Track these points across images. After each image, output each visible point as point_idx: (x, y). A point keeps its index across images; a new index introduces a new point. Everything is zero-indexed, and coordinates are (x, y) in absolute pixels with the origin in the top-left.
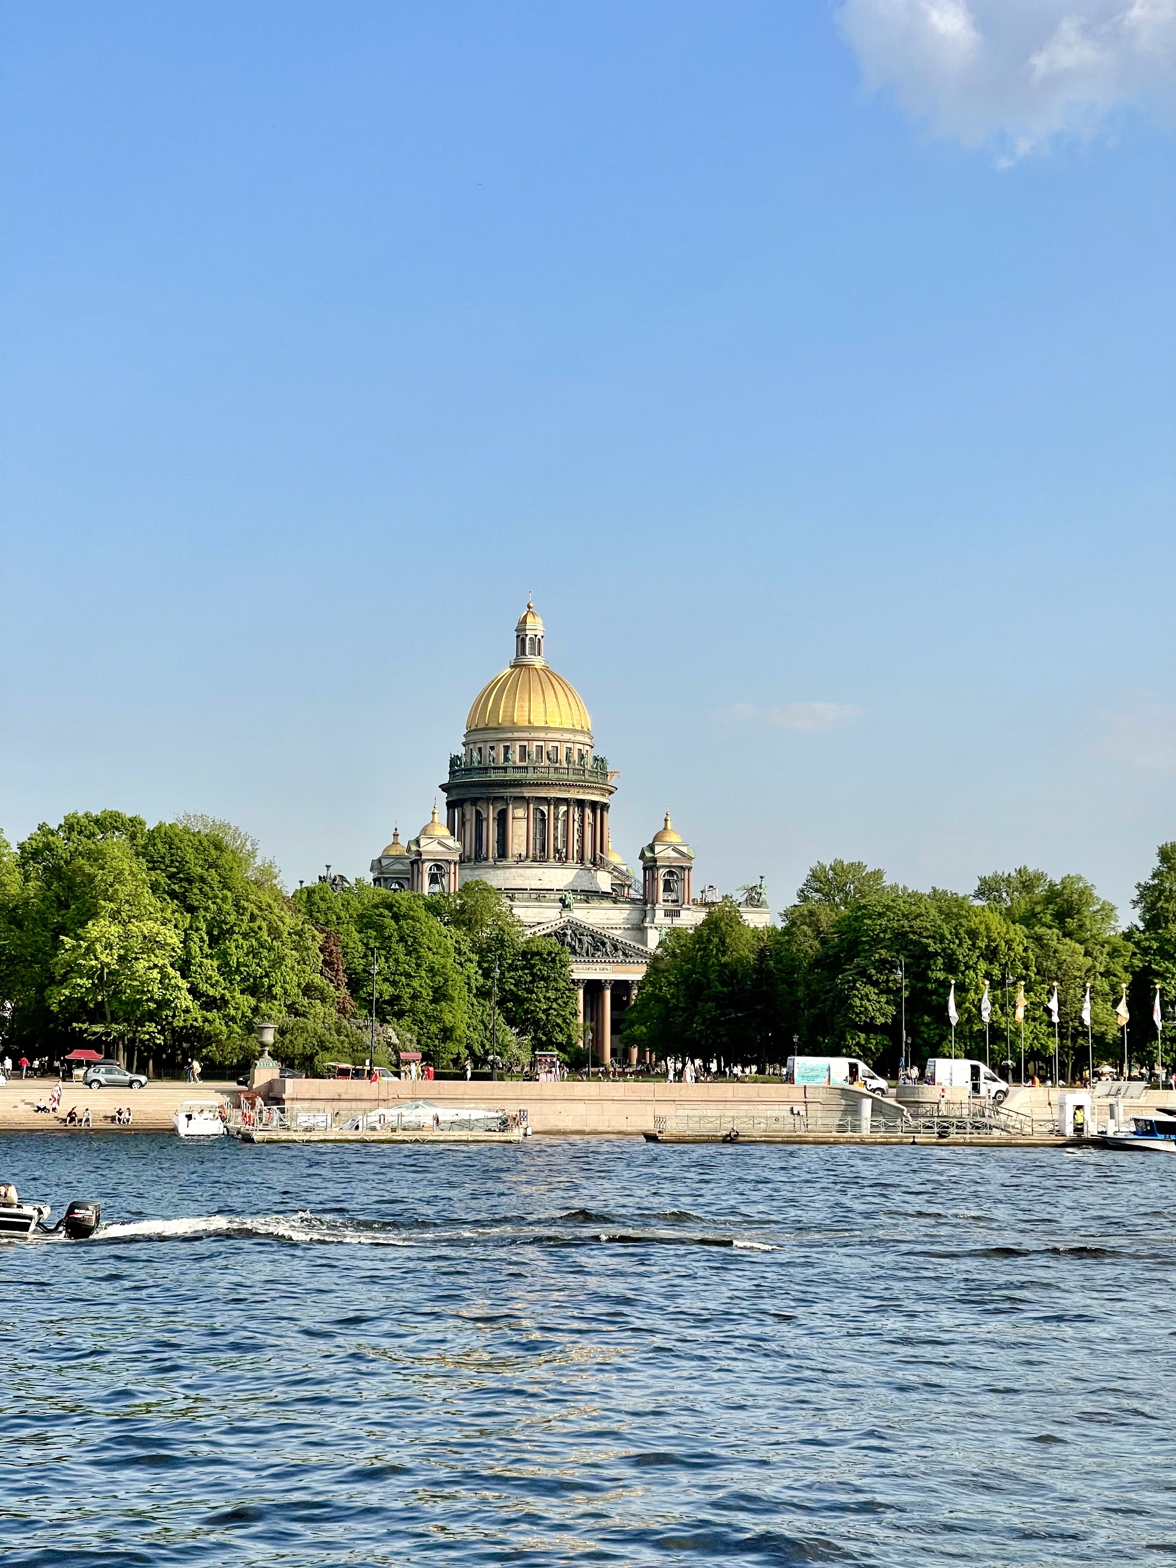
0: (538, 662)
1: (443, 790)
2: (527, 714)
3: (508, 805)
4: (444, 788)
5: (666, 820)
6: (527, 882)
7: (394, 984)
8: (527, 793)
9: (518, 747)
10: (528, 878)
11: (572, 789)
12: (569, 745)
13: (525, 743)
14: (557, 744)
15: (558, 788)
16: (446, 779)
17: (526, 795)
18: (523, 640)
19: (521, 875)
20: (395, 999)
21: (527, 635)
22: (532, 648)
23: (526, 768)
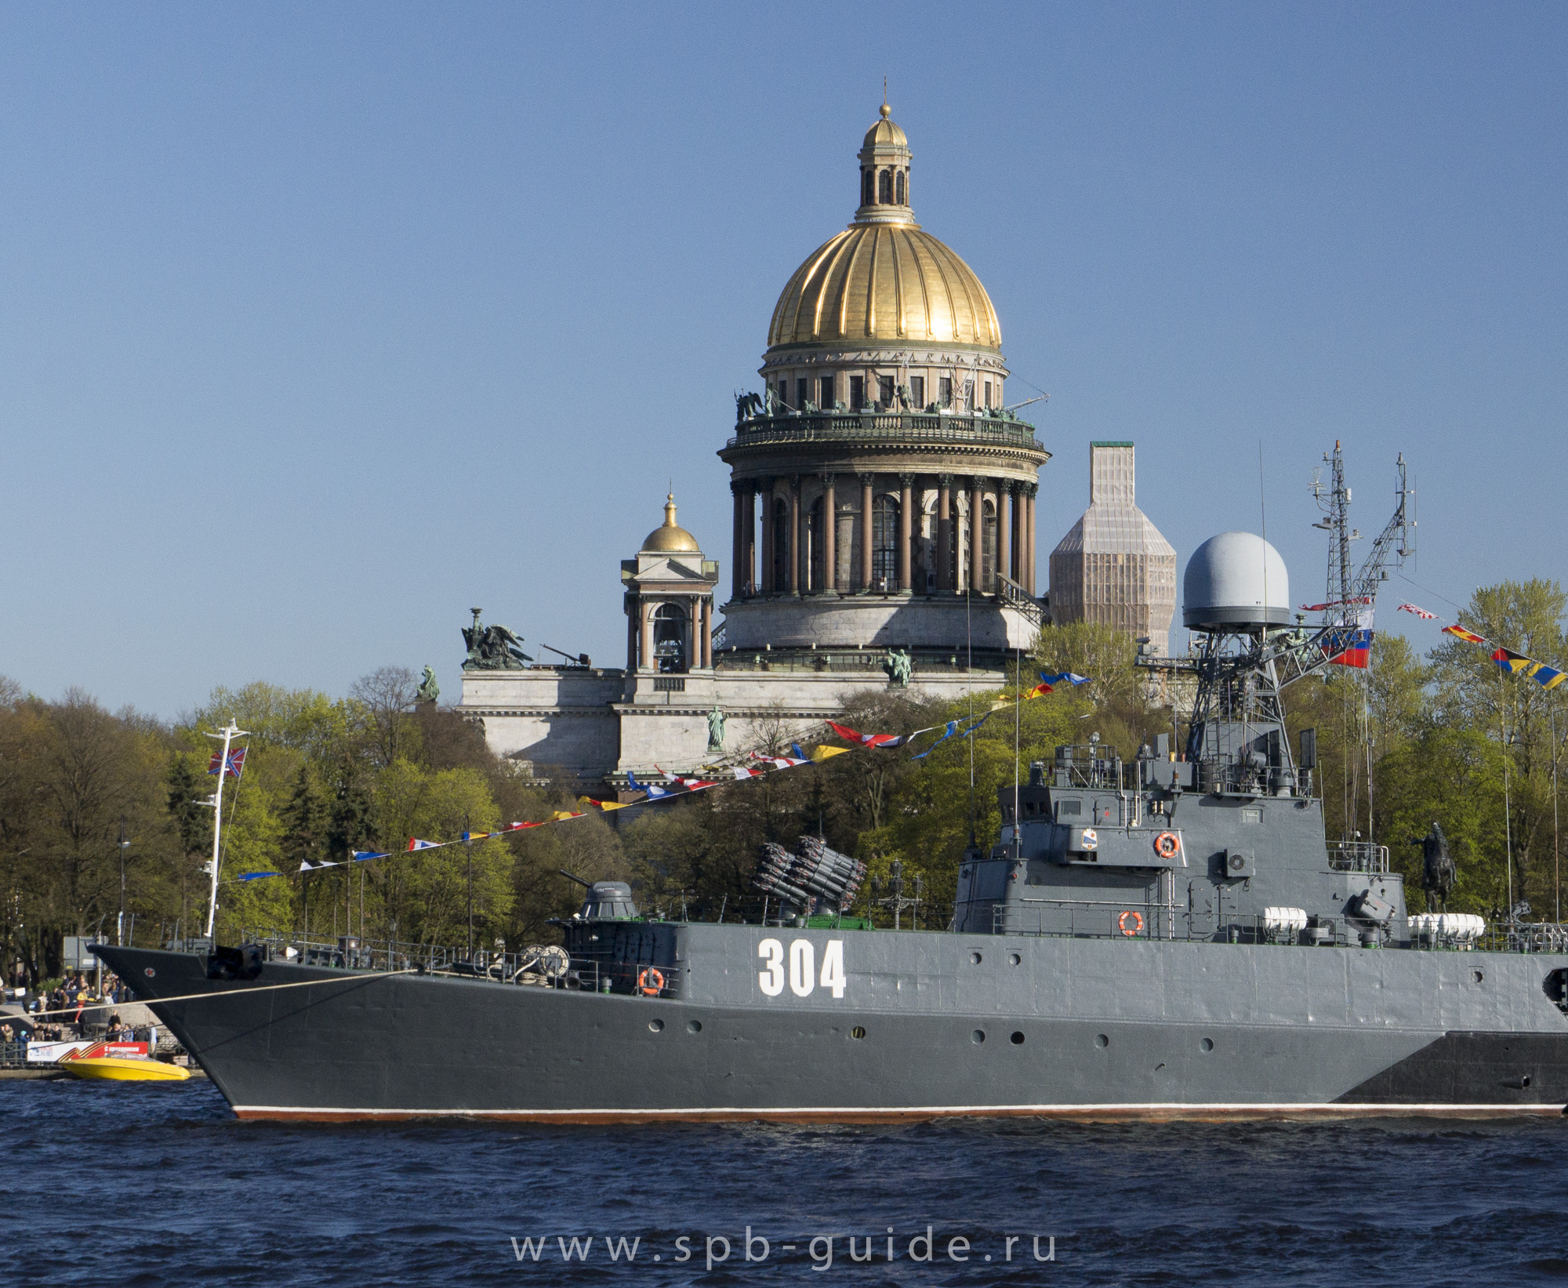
0: (899, 218)
1: (725, 460)
2: (864, 317)
3: (826, 489)
6: (859, 633)
8: (861, 467)
10: (863, 626)
13: (861, 373)
14: (921, 372)
16: (729, 440)
17: (859, 469)
18: (871, 176)
21: (875, 167)
22: (886, 191)
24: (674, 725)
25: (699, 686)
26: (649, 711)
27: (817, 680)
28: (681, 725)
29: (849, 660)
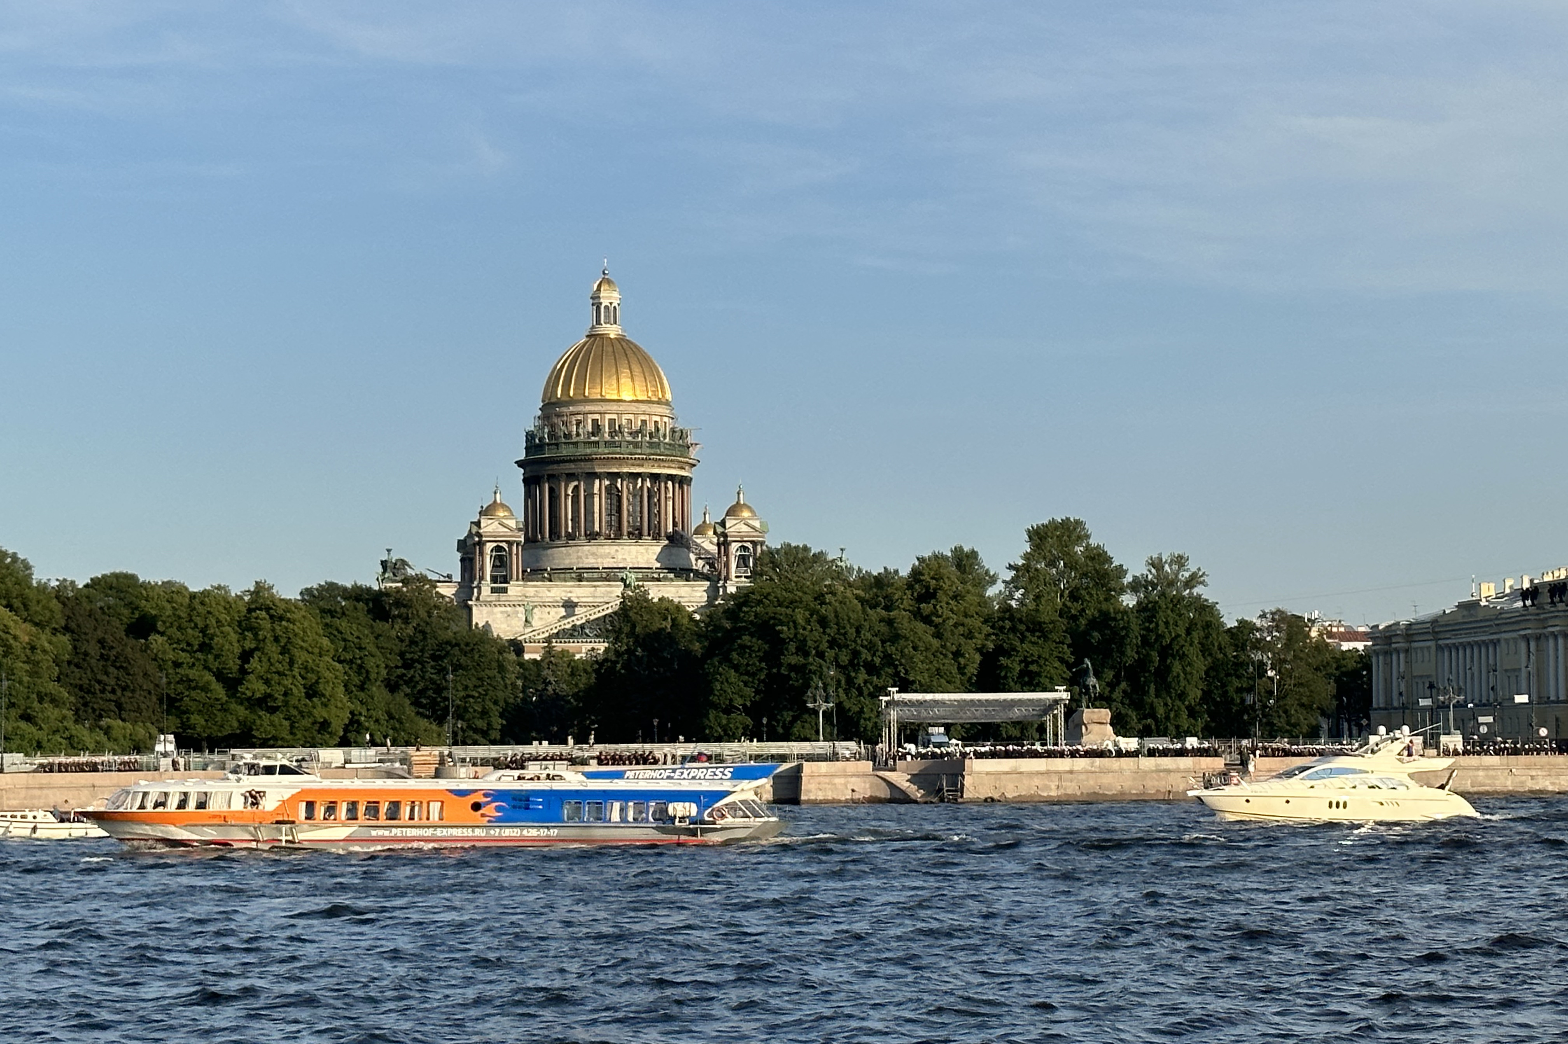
0: (613, 331)
1: (520, 466)
2: (599, 386)
3: (579, 481)
4: (520, 464)
5: (739, 494)
6: (599, 560)
7: (267, 682)
8: (600, 468)
9: (590, 421)
10: (601, 557)
11: (646, 464)
12: (643, 417)
13: (598, 417)
14: (631, 417)
15: (630, 462)
16: (522, 456)
17: (598, 470)
18: (598, 309)
19: (593, 554)
20: (268, 696)
21: (602, 304)
22: (607, 317)
23: (598, 442)
24: (502, 612)
25: (515, 589)
26: (488, 603)
27: (579, 586)
28: (506, 612)
29: (596, 575)
